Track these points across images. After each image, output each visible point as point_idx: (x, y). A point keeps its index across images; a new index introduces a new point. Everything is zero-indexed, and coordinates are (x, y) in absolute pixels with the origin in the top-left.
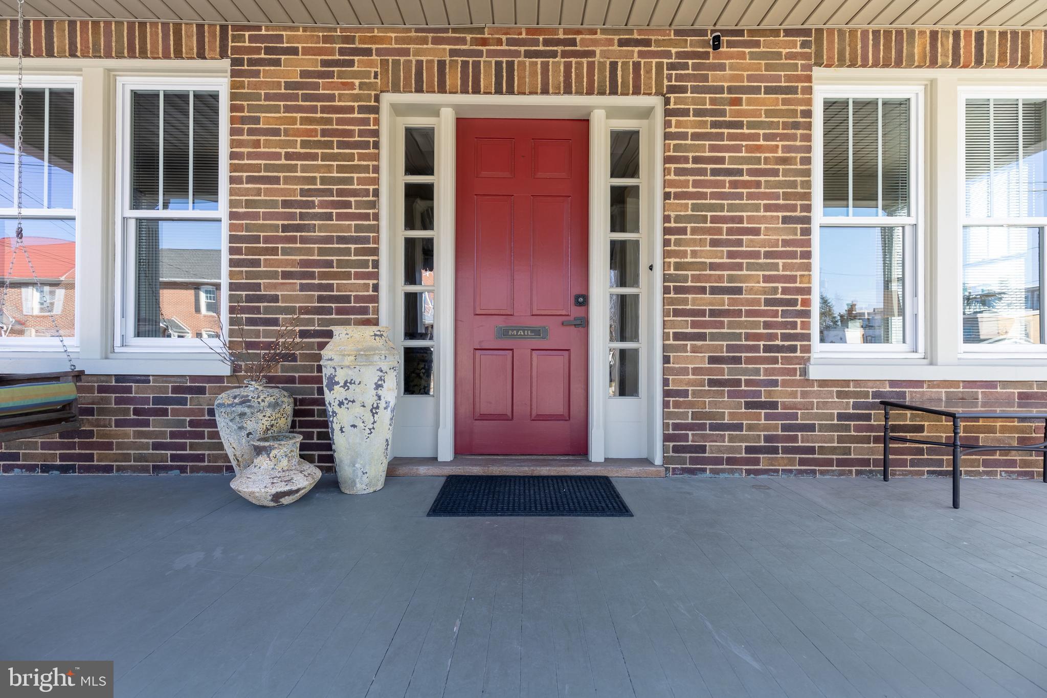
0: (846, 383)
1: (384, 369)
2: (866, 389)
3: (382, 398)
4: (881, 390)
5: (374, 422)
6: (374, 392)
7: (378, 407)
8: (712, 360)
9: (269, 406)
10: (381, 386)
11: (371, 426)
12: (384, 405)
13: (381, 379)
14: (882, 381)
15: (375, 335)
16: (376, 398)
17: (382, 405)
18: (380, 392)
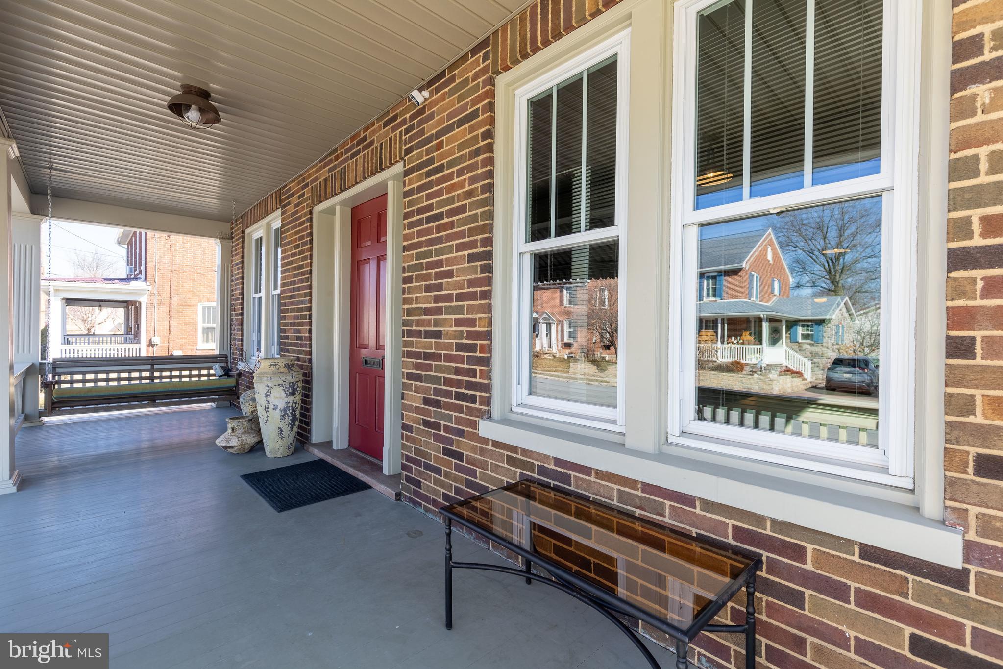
0: (514, 449)
1: (270, 385)
2: (532, 461)
3: (270, 402)
4: (546, 465)
5: (267, 417)
6: (265, 399)
7: (268, 408)
8: (426, 401)
9: (251, 400)
10: (269, 395)
11: (266, 419)
12: (273, 407)
13: (268, 391)
14: (547, 457)
15: (271, 365)
16: (267, 402)
17: (271, 406)
18: (268, 399)
